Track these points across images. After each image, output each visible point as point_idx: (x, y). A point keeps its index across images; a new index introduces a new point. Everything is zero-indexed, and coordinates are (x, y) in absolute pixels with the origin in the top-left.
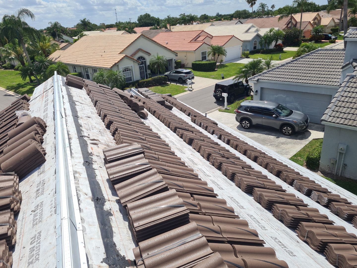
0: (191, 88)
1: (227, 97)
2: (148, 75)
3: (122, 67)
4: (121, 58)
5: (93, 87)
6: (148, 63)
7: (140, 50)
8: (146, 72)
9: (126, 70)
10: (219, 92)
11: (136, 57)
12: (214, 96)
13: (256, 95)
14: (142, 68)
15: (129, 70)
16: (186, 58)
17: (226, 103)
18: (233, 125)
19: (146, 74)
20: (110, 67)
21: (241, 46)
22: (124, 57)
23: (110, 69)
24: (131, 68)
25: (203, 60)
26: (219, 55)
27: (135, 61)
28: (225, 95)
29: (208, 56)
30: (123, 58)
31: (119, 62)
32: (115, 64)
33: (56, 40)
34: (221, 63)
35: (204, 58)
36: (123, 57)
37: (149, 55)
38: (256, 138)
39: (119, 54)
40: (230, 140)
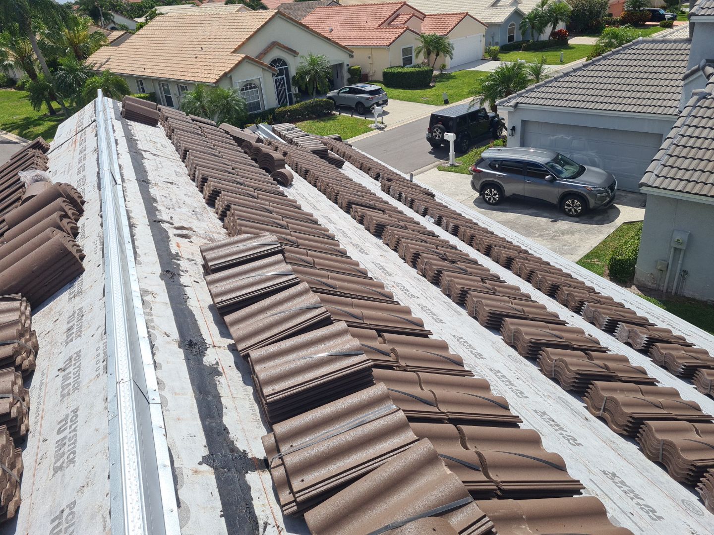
0: (382, 123)
1: (454, 141)
2: (293, 96)
3: (239, 80)
5: (179, 122)
6: (293, 72)
7: (275, 45)
8: (289, 90)
9: (248, 86)
10: (437, 130)
12: (429, 139)
13: (512, 136)
14: (280, 83)
15: (255, 87)
16: (370, 61)
17: (452, 153)
18: (467, 198)
19: (290, 95)
20: (215, 81)
21: (484, 36)
22: (243, 59)
23: (214, 85)
24: (257, 82)
25: (404, 65)
26: (437, 55)
27: (267, 68)
28: (450, 137)
29: (417, 56)
30: (240, 62)
31: (232, 70)
33: (100, 24)
34: (441, 71)
35: (407, 61)
36: (240, 59)
37: (294, 56)
38: (512, 222)
39: (232, 53)
40: (458, 227)
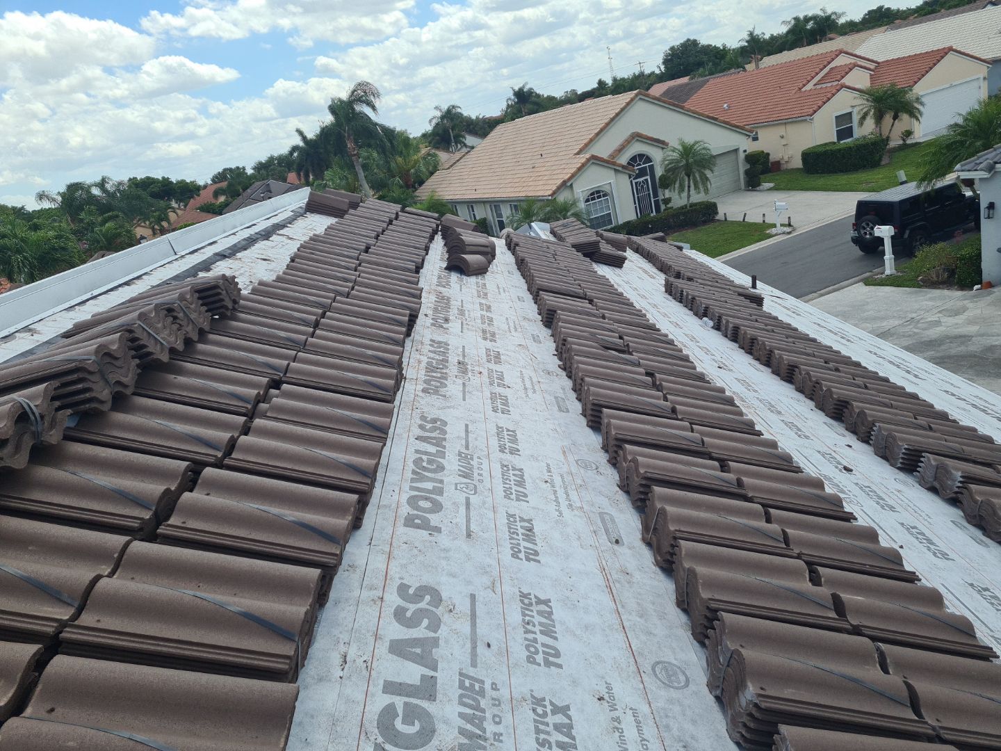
0: (789, 225)
1: (892, 237)
2: (661, 203)
4: (580, 165)
6: (659, 172)
8: (656, 195)
9: (596, 194)
11: (624, 159)
13: (989, 217)
14: (642, 186)
16: (784, 142)
17: (889, 256)
19: (657, 203)
20: (550, 192)
21: (985, 78)
22: (588, 160)
23: (550, 198)
24: (607, 189)
25: (840, 138)
26: (895, 117)
27: (620, 169)
28: (885, 232)
29: (861, 123)
30: (583, 165)
31: (573, 176)
32: (564, 183)
33: (451, 150)
34: (904, 140)
35: (845, 133)
36: (583, 160)
37: (663, 148)
39: (576, 154)
